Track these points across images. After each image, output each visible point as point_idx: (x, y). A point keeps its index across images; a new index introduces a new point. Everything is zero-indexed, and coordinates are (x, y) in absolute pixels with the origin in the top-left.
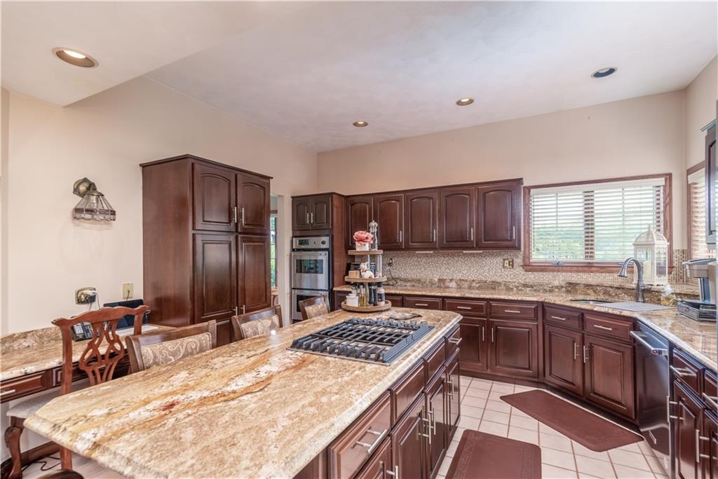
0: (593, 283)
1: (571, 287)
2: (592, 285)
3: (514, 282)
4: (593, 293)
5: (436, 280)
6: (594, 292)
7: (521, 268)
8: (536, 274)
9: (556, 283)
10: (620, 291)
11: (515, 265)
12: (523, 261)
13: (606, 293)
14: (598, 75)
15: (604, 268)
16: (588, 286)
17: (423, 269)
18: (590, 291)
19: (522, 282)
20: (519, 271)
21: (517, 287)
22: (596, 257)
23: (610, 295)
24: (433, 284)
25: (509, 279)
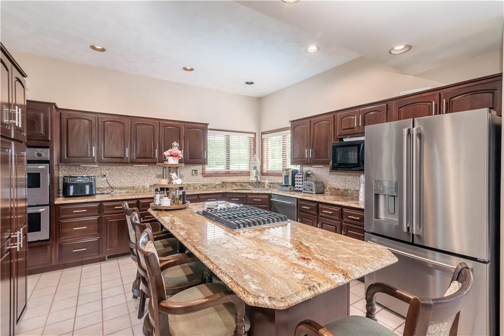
0: (235, 181)
1: (224, 184)
2: (234, 183)
3: (198, 184)
4: (235, 187)
5: (148, 186)
6: (236, 185)
7: (201, 175)
8: (208, 178)
9: (217, 183)
10: (247, 184)
11: (198, 173)
12: (202, 171)
13: (241, 185)
14: (247, 83)
15: (236, 174)
16: (233, 183)
17: (136, 179)
18: (234, 186)
19: (202, 183)
20: (200, 177)
21: (199, 187)
22: (231, 168)
23: (243, 186)
24: (145, 190)
25: (194, 183)
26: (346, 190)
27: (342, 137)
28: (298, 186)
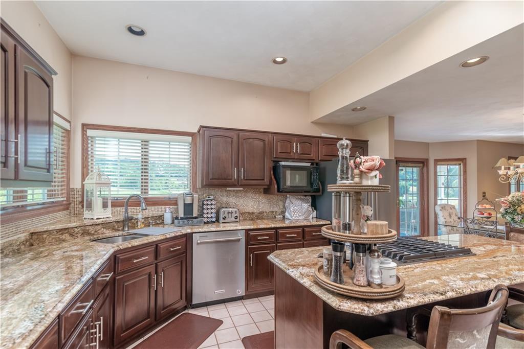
2: (68, 229)
4: (68, 237)
10: (99, 228)
16: (63, 230)
23: (89, 234)
26: (261, 213)
27: (279, 160)
28: (209, 215)
